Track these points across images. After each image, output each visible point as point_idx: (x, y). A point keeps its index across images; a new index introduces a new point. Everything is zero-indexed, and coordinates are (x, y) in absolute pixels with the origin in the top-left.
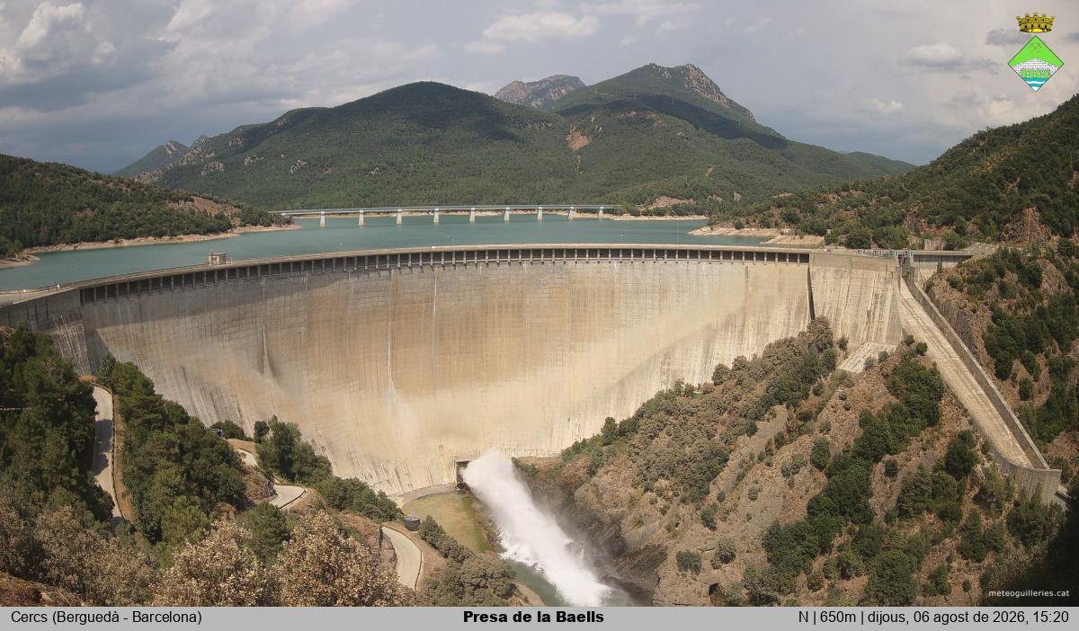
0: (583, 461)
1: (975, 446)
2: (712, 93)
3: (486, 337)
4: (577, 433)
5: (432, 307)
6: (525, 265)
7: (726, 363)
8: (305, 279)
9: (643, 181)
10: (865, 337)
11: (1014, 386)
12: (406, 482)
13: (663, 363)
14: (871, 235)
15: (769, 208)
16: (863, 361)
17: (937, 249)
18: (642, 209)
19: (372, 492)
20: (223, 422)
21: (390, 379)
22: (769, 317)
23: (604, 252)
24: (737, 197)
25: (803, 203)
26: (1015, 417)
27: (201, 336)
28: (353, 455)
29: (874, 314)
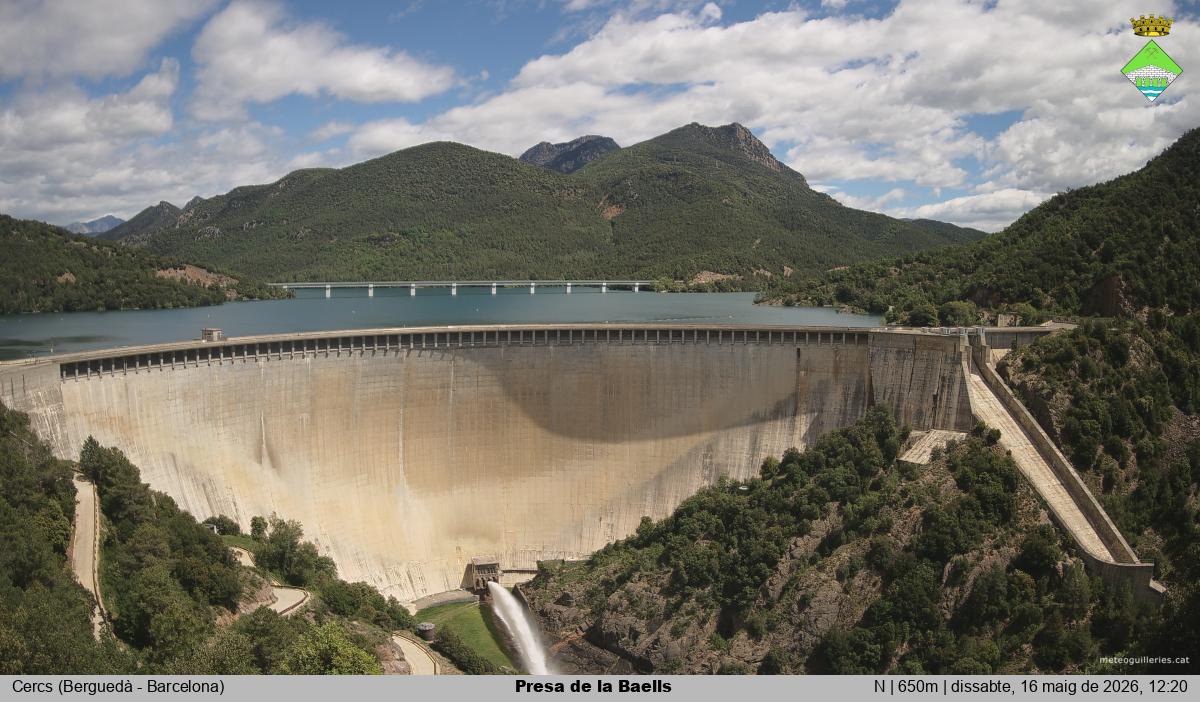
0: (614, 565)
1: (1055, 541)
2: (761, 155)
3: (508, 427)
4: (609, 533)
5: (448, 393)
6: (551, 347)
7: (775, 456)
8: (308, 360)
9: (684, 254)
10: (931, 424)
11: (1098, 475)
12: (419, 587)
13: (705, 456)
14: (936, 312)
15: (823, 284)
16: (929, 451)
17: (1011, 325)
18: (680, 285)
19: (382, 599)
20: (217, 516)
21: (402, 472)
22: (823, 404)
23: (639, 333)
24: (788, 271)
25: (860, 277)
26: (1100, 508)
27: (193, 420)
28: (361, 556)
29: (941, 399)
